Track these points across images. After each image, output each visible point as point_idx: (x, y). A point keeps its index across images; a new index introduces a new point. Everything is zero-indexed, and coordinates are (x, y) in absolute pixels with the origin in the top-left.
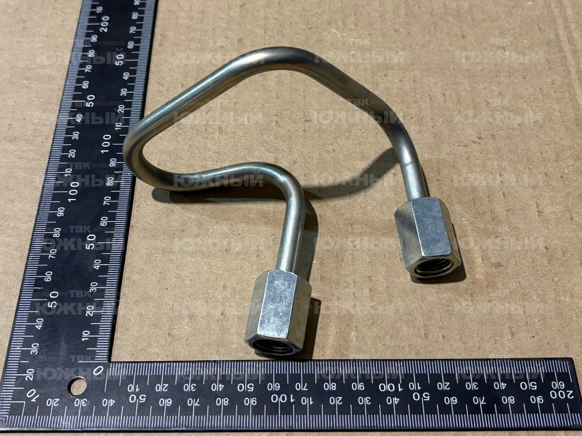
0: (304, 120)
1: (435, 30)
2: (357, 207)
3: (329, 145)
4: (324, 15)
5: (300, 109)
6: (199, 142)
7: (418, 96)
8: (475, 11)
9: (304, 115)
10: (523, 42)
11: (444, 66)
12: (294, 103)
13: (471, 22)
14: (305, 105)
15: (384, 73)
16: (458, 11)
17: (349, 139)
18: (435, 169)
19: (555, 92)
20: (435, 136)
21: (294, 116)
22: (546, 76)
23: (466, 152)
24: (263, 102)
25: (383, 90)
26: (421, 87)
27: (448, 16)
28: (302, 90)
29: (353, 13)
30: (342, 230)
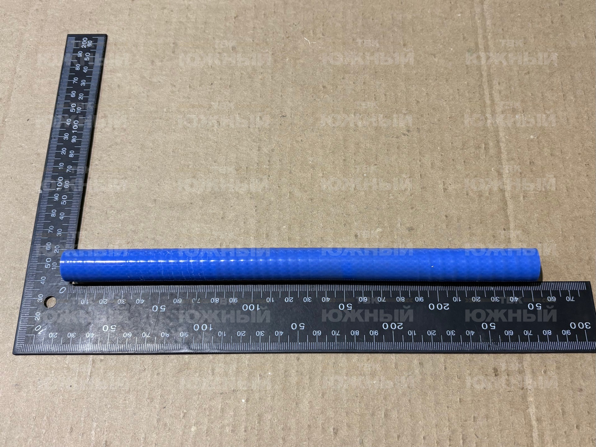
0: (281, 116)
1: (383, 39)
2: (316, 186)
3: (298, 136)
4: (299, 25)
5: (278, 106)
6: (202, 134)
7: (366, 96)
8: (416, 22)
9: (281, 111)
10: (450, 49)
11: (388, 71)
12: (273, 101)
13: (412, 32)
14: (282, 103)
15: (342, 77)
16: (402, 22)
17: (313, 132)
18: (374, 156)
19: (469, 92)
20: (376, 130)
21: (274, 113)
22: (464, 79)
23: (397, 142)
24: (250, 100)
25: (340, 91)
26: (369, 88)
27: (395, 27)
28: (280, 90)
29: (322, 24)
30: (305, 203)
